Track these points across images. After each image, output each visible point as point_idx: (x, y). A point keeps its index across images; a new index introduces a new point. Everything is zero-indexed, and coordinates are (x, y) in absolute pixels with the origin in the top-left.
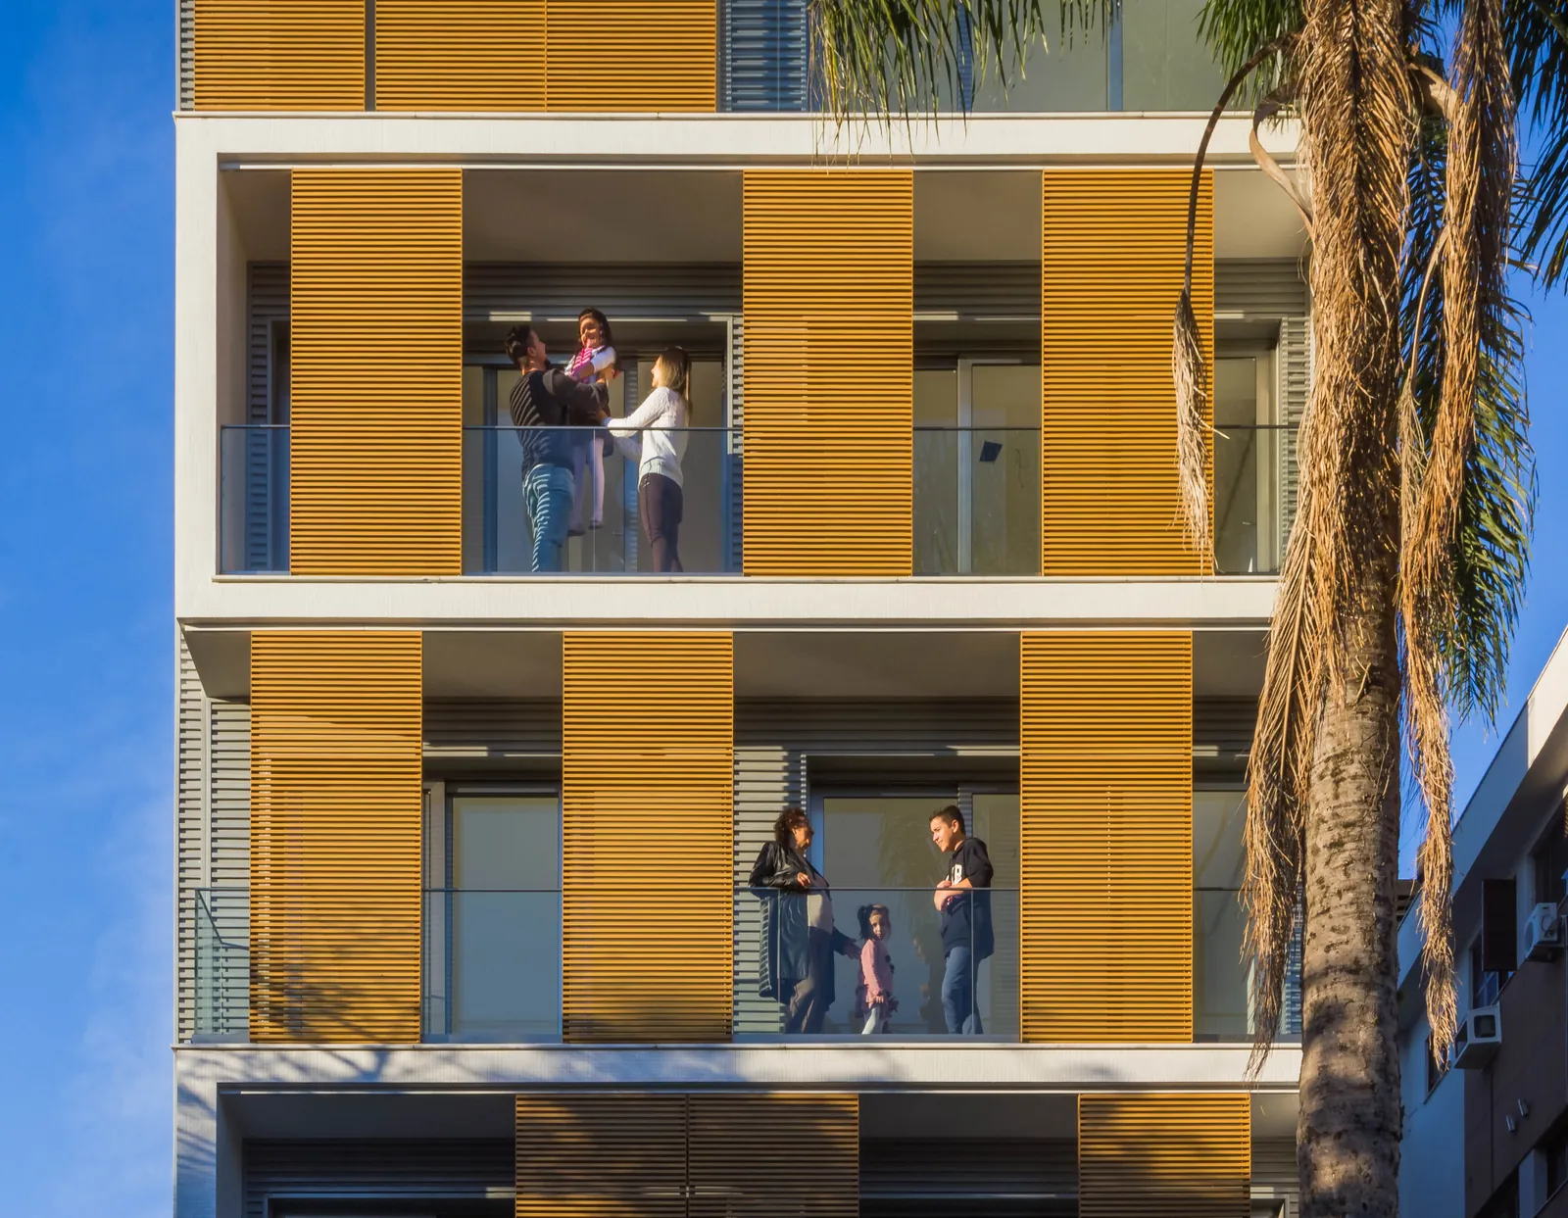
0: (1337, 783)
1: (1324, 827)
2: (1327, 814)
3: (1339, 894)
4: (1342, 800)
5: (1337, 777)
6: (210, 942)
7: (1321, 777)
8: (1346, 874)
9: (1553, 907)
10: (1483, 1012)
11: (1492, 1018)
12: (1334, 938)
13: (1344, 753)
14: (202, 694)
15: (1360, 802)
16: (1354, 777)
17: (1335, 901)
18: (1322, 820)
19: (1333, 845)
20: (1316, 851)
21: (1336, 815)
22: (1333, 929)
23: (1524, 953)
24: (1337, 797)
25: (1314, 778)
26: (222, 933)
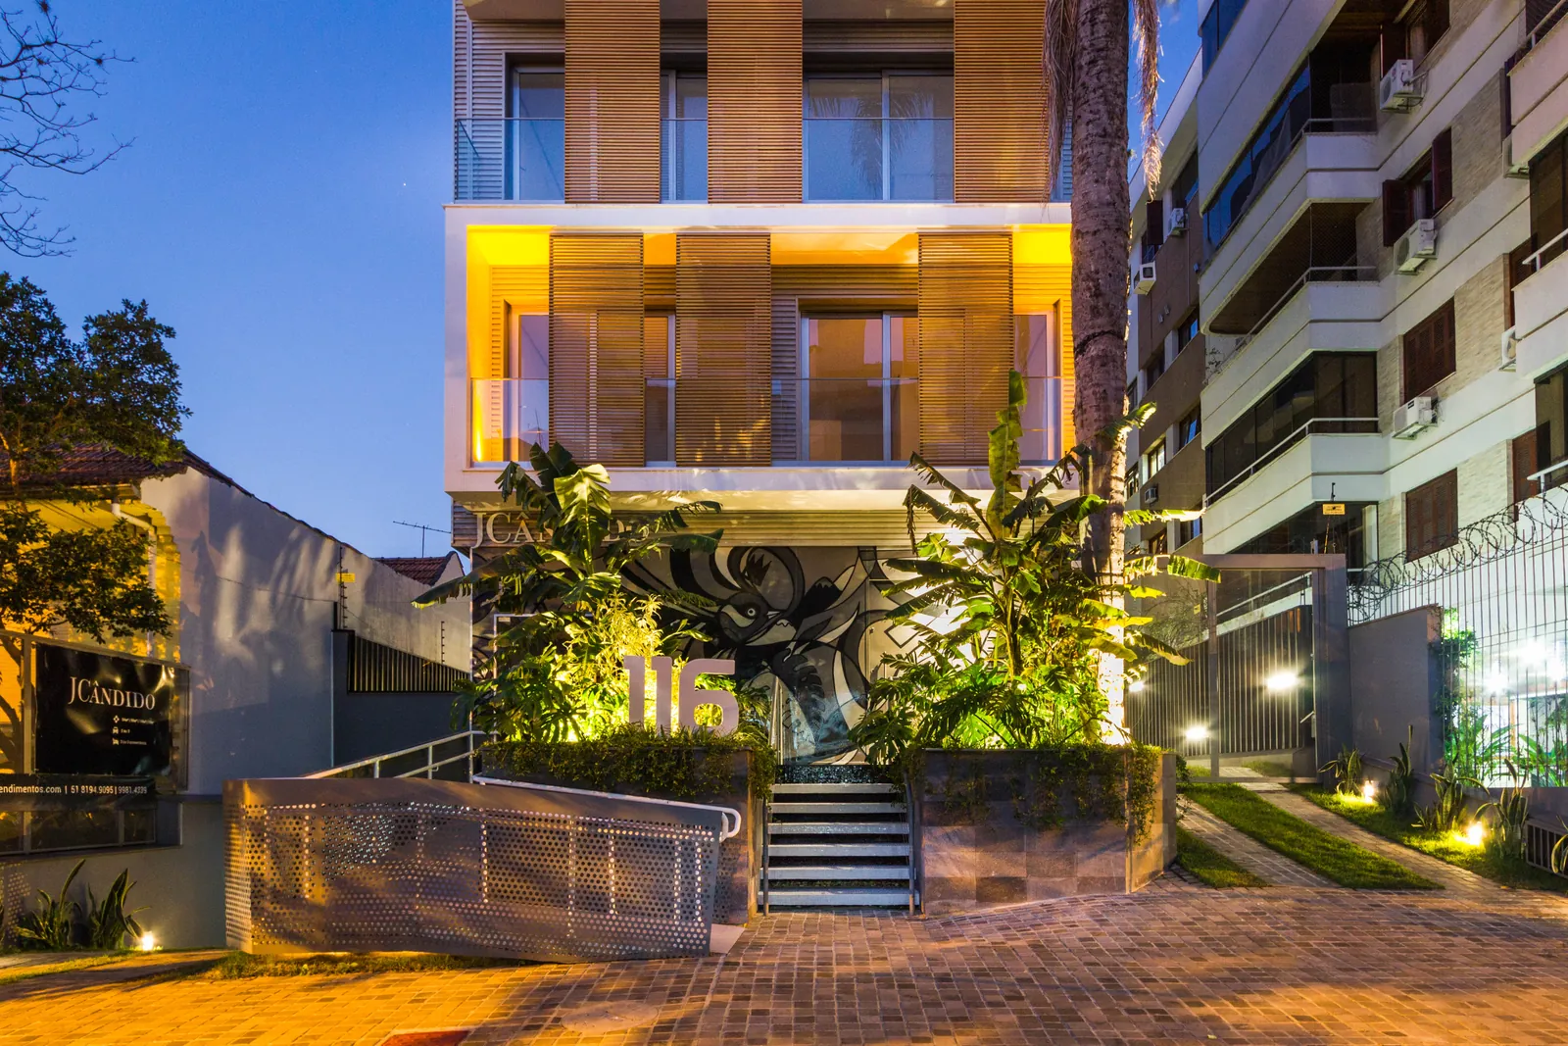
0: (1093, 26)
1: (1085, 52)
2: (1087, 44)
3: (1094, 91)
4: (1096, 35)
5: (1093, 22)
6: (472, 156)
7: (1083, 23)
8: (1098, 79)
9: (1181, 210)
10: (1146, 265)
11: (1151, 269)
12: (1091, 117)
13: (1097, 8)
14: (467, 18)
15: (1106, 36)
16: (1103, 22)
17: (1092, 95)
18: (1084, 49)
19: (1090, 63)
20: (1081, 67)
21: (1092, 45)
22: (1091, 112)
23: (1166, 234)
24: (1092, 34)
25: (1079, 24)
26: (478, 151)
